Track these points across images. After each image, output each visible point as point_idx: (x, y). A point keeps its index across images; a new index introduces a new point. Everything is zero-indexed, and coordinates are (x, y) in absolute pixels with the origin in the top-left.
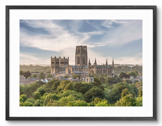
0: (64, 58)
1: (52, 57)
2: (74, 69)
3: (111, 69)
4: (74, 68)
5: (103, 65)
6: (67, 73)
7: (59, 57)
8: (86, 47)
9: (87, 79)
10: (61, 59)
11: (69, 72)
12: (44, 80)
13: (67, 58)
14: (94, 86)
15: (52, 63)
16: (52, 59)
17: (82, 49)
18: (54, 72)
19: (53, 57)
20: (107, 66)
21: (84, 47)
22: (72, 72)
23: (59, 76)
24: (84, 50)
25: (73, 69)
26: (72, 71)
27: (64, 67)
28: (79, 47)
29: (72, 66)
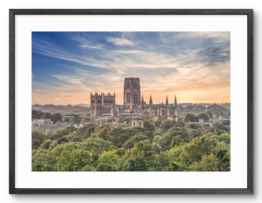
0: (109, 94)
1: (91, 94)
2: (122, 110)
3: (173, 110)
4: (121, 108)
5: (161, 103)
6: (112, 115)
7: (102, 94)
8: (138, 79)
9: (134, 123)
10: (104, 96)
11: (115, 114)
12: (78, 126)
13: (113, 95)
14: (138, 132)
15: (93, 102)
16: (91, 96)
17: (132, 82)
18: (95, 115)
19: (94, 94)
20: (167, 106)
21: (135, 80)
22: (118, 115)
23: (101, 120)
24: (136, 83)
25: (120, 110)
26: (118, 112)
27: (109, 108)
28: (129, 79)
29: (119, 106)
